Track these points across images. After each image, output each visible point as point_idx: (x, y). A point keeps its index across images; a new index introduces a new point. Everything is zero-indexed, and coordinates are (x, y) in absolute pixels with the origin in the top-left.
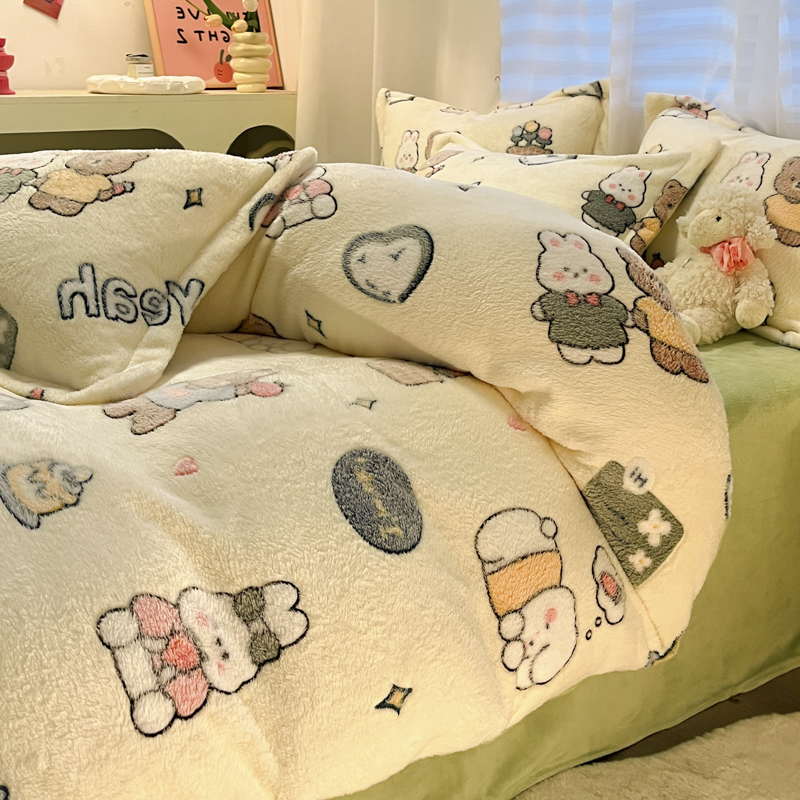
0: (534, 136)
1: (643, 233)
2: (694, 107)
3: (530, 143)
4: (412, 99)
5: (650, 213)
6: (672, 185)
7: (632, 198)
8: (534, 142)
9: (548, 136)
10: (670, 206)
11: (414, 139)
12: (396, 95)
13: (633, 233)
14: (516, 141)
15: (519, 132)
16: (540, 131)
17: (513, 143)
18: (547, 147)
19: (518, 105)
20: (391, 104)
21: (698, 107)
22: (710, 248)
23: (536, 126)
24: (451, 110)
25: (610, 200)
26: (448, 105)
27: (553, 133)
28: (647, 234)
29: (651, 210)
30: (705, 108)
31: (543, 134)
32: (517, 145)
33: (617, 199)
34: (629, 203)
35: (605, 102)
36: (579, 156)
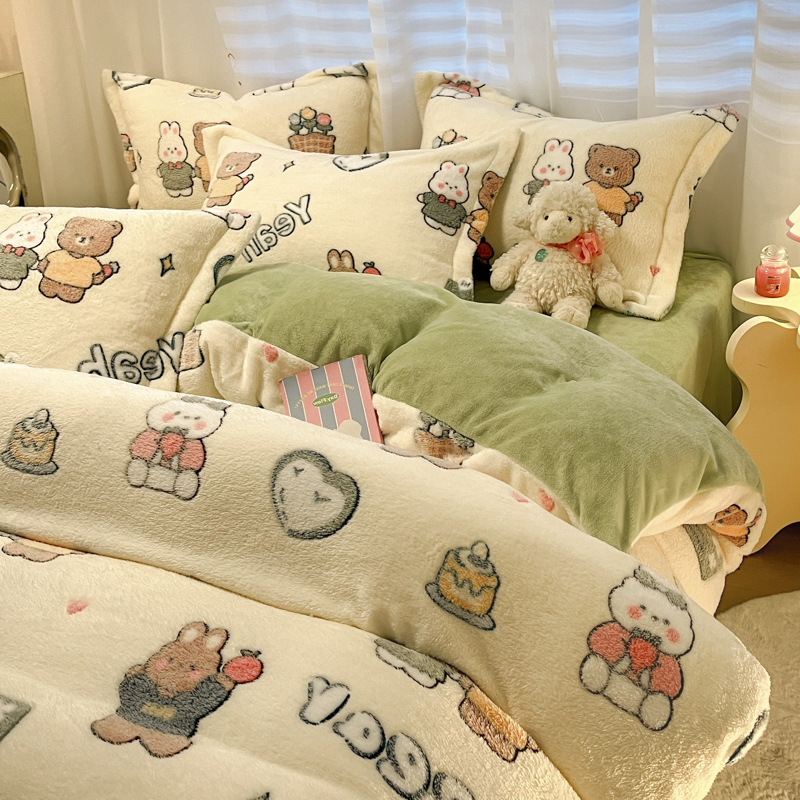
0: (314, 123)
1: (476, 224)
2: (463, 85)
3: (311, 131)
4: (149, 82)
5: (477, 205)
6: (489, 177)
7: (459, 194)
8: (315, 129)
9: (327, 121)
10: (492, 196)
11: (175, 131)
12: (127, 79)
13: (467, 227)
14: (296, 128)
15: (296, 121)
16: (319, 118)
17: (292, 133)
18: (329, 133)
19: (278, 87)
20: (125, 89)
21: (468, 84)
22: (566, 244)
23: (312, 114)
24: (199, 93)
25: (442, 199)
26: (194, 87)
27: (332, 118)
28: (480, 224)
29: (477, 203)
30: (474, 84)
31: (323, 121)
32: (298, 134)
33: (448, 198)
34: (459, 200)
35: (371, 81)
36: (390, 153)
